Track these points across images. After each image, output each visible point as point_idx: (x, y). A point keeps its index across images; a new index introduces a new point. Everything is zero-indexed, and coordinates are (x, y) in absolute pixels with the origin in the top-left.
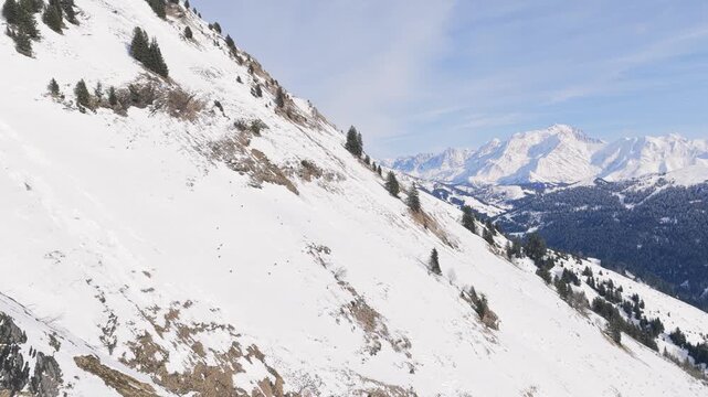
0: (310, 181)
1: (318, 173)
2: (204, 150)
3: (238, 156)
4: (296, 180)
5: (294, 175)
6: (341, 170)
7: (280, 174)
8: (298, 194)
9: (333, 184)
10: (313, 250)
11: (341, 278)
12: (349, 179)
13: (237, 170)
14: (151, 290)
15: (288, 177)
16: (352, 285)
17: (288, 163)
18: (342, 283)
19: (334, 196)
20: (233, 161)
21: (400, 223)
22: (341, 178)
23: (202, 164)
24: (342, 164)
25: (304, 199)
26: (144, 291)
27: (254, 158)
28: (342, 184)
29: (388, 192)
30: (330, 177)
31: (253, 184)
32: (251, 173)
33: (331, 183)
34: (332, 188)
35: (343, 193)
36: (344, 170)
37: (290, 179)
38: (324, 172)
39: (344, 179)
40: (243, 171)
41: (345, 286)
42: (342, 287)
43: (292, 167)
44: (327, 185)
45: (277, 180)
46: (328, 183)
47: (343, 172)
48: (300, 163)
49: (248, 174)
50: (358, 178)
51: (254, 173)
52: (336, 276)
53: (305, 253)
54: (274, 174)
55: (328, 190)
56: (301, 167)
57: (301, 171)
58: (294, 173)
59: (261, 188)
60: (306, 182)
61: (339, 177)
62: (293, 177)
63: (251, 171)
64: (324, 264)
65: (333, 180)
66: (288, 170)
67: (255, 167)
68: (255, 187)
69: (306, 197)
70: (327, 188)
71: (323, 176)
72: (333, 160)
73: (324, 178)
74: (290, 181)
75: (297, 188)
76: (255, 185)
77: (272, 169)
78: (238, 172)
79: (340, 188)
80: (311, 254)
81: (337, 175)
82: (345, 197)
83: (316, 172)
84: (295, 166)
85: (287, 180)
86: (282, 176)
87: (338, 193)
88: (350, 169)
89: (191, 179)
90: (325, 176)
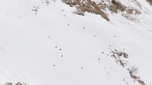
0: (117, 13)
1: (123, 9)
4: (107, 12)
5: (107, 9)
6: (138, 8)
7: (97, 8)
8: (108, 20)
9: (133, 16)
10: (116, 55)
11: (134, 74)
12: (143, 13)
13: (68, 4)
15: (102, 10)
16: (142, 79)
17: (103, 2)
18: (135, 77)
25: (112, 23)
30: (130, 11)
31: (78, 13)
32: (78, 6)
33: (131, 15)
34: (132, 18)
35: (139, 21)
36: (140, 8)
37: (104, 11)
38: (127, 8)
39: (140, 13)
40: (72, 4)
41: (137, 79)
42: (135, 80)
43: (105, 4)
44: (128, 16)
45: (95, 11)
46: (129, 15)
47: (140, 9)
48: (111, 2)
49: (75, 7)
50: (149, 13)
51: (79, 6)
52: (130, 73)
53: (110, 56)
54: (93, 7)
55: (129, 19)
56: (112, 4)
57: (111, 6)
58: (107, 7)
59: (83, 15)
60: (115, 13)
61: (137, 12)
62: (106, 10)
63: (78, 5)
64: (122, 64)
65: (133, 14)
66: (103, 6)
67: (81, 3)
68: (79, 14)
69: (113, 22)
70: (128, 18)
71: (126, 11)
72: (133, 2)
73: (127, 12)
74: (103, 12)
75: (108, 17)
76: (79, 13)
77: (92, 4)
78: (69, 5)
79: (137, 18)
80: (113, 57)
81: (135, 10)
82: (140, 24)
83: (121, 8)
84: (107, 3)
85: (102, 12)
86: (98, 9)
87: (135, 21)
88: (144, 8)
89: (36, 7)
90: (127, 11)
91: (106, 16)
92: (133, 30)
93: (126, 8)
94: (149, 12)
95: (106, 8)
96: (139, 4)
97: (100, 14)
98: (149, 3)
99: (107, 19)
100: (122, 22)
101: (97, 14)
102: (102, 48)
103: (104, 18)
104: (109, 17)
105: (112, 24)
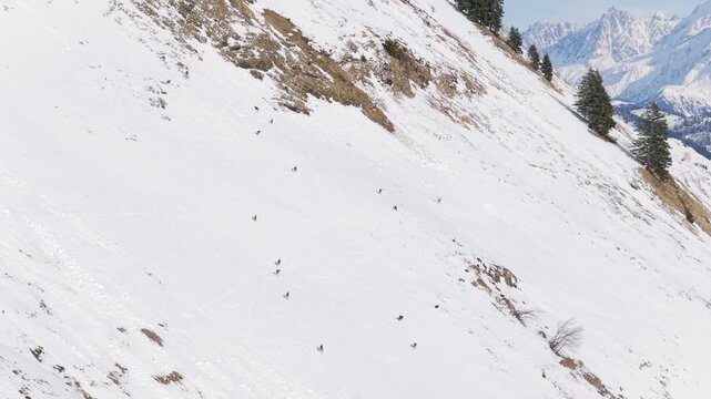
0: (411, 95)
1: (422, 75)
2: (162, 12)
3: (239, 28)
4: (378, 91)
5: (373, 79)
6: (463, 65)
7: (340, 77)
8: (390, 128)
9: (460, 102)
11: (566, 351)
12: (491, 90)
13: (244, 65)
14: (176, 377)
15: (359, 85)
16: (592, 369)
17: (354, 49)
18: (568, 362)
19: (472, 134)
20: (231, 42)
21: (632, 205)
22: (474, 88)
23: (168, 50)
24: (464, 49)
25: (406, 141)
26: (160, 379)
27: (275, 35)
28: (479, 105)
29: (585, 126)
30: (448, 83)
31: (290, 102)
32: (276, 72)
33: (456, 99)
34: (462, 114)
35: (488, 127)
36: (473, 66)
37: (366, 90)
38: (435, 70)
39: (482, 90)
40: (258, 67)
41: (578, 369)
42: (574, 372)
43: (363, 59)
44: (448, 105)
45: (338, 92)
46: (449, 100)
47: (474, 72)
48: (381, 48)
49: (271, 76)
50: (509, 87)
51: (281, 72)
52: (553, 346)
53: (468, 283)
54: (328, 76)
55: (455, 118)
56: (385, 57)
57: (386, 68)
58: (371, 73)
59: (306, 112)
60: (405, 97)
61: (469, 84)
62: (371, 84)
63: (275, 67)
64: (517, 315)
65: (459, 94)
66: (358, 66)
67: (282, 58)
68: (294, 109)
69: (411, 136)
70: (450, 112)
71: (435, 83)
72: (443, 39)
73: (438, 86)
74: (366, 96)
75: (385, 113)
76: (292, 104)
77: (320, 62)
78: (249, 70)
79: (479, 115)
80: (480, 286)
81: (465, 78)
82: (494, 137)
83: (416, 70)
84: (369, 54)
85: (360, 93)
86: (344, 81)
87: (477, 126)
88: (485, 65)
89: (156, 89)
90: (438, 82)
91: (378, 110)
92: (486, 166)
93: (432, 72)
94: (507, 80)
95: (368, 75)
96: (466, 50)
97: (357, 105)
98: (490, 38)
99: (384, 125)
100: (439, 133)
101: (346, 103)
102: (436, 254)
103: (375, 120)
104: (390, 117)
105: (407, 144)
